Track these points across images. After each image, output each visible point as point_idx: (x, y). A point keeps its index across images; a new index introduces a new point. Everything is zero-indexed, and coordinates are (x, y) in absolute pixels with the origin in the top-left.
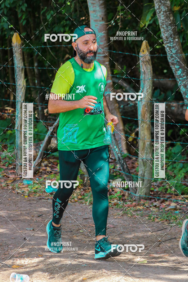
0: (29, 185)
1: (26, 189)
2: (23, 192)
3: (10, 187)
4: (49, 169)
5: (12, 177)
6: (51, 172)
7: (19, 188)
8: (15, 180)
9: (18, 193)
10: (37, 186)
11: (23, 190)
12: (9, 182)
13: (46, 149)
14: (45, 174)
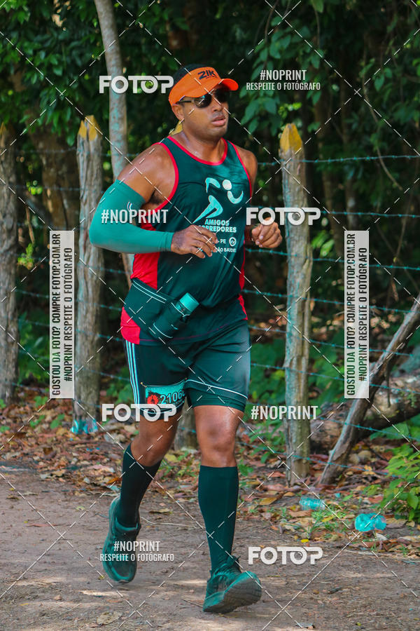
0: (314, 510)
1: (307, 519)
2: (299, 528)
3: (267, 516)
4: (369, 471)
5: (274, 488)
6: (375, 478)
7: (289, 518)
8: (280, 498)
9: (285, 531)
10: (334, 514)
11: (300, 523)
12: (265, 502)
13: (360, 419)
14: (360, 482)
